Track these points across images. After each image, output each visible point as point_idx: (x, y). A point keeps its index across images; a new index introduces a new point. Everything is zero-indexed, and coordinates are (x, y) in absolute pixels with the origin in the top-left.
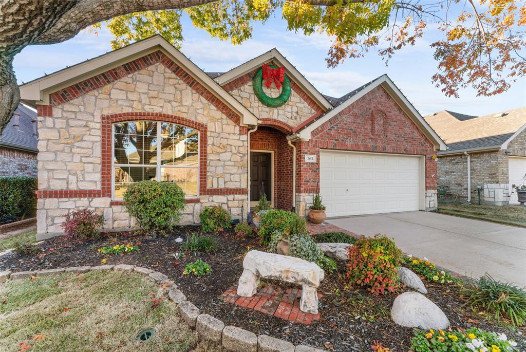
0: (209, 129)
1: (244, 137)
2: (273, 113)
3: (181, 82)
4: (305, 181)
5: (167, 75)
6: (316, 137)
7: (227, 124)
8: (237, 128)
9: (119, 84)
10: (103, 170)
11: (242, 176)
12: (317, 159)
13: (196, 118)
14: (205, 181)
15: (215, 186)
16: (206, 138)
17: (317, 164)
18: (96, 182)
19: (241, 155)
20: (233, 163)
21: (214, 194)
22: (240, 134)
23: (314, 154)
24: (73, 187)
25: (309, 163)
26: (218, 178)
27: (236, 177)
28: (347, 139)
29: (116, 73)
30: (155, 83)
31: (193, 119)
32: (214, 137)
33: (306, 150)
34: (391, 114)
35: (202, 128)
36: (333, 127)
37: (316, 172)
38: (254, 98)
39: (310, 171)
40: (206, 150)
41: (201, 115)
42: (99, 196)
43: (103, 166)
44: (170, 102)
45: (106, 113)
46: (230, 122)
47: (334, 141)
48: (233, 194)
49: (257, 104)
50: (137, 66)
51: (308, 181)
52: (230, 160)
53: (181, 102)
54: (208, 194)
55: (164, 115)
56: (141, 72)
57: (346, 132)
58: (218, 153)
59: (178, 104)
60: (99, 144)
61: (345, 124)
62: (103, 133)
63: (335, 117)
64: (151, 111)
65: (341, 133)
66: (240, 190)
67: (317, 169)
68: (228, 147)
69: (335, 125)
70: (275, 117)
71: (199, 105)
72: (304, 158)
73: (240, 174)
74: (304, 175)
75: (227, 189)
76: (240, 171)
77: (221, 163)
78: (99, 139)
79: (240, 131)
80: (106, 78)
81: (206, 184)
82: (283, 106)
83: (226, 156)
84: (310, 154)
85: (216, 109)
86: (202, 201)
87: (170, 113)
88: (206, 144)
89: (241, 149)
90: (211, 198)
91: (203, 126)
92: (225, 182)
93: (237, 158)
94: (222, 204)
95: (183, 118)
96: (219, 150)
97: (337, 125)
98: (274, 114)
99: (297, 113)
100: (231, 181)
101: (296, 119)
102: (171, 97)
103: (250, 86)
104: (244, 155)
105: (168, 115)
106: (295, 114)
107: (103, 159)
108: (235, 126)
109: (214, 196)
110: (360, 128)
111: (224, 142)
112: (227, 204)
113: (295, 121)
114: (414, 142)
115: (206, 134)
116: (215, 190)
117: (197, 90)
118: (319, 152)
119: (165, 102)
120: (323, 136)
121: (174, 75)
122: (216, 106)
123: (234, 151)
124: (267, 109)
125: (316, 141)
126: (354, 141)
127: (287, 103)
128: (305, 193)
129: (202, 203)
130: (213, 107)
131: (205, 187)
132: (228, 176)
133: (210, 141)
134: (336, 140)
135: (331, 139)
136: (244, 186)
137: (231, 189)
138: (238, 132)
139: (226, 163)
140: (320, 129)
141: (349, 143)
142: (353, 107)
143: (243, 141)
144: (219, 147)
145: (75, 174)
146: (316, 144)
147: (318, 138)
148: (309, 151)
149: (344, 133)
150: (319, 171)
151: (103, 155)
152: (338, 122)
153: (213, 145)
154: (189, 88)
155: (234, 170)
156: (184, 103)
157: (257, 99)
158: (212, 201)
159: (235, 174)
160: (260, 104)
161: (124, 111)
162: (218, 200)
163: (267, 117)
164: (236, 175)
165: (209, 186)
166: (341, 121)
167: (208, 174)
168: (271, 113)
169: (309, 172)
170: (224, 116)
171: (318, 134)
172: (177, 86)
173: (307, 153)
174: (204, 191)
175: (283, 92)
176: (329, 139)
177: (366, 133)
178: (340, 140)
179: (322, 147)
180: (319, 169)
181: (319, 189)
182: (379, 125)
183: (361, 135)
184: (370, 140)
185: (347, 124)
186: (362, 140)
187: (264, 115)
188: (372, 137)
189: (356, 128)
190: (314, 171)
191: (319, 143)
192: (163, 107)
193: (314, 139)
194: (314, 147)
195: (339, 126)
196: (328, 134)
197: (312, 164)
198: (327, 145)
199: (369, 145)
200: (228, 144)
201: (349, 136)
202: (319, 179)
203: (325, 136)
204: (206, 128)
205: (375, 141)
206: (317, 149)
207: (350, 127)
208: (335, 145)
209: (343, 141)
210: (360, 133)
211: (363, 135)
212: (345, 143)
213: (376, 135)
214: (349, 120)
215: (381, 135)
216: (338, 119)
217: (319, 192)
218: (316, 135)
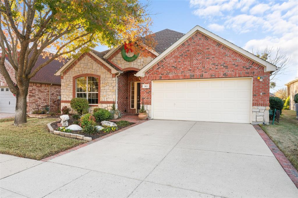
0: (101, 77)
1: (114, 79)
2: (131, 65)
3: (92, 60)
4: (142, 98)
5: (89, 59)
6: (149, 74)
7: (108, 74)
8: (111, 75)
9: (77, 66)
12: (150, 86)
13: (97, 74)
14: (100, 98)
15: (103, 100)
17: (149, 89)
19: (113, 87)
20: (109, 90)
21: (103, 103)
22: (112, 78)
23: (147, 83)
24: (67, 100)
26: (104, 97)
28: (170, 73)
29: (76, 62)
30: (86, 63)
31: (96, 74)
32: (103, 80)
33: (143, 82)
34: (209, 50)
36: (160, 67)
37: (149, 93)
38: (122, 59)
39: (146, 93)
41: (99, 72)
43: (73, 93)
45: (74, 76)
46: (109, 73)
47: (160, 75)
48: (109, 103)
49: (124, 61)
50: (81, 58)
51: (144, 98)
52: (108, 89)
53: (92, 68)
54: (101, 103)
55: (88, 74)
56: (82, 60)
57: (169, 69)
58: (104, 87)
59: (91, 69)
60: (72, 86)
61: (169, 64)
62: (73, 83)
63: (162, 61)
64: (84, 73)
65: (165, 70)
66: (112, 102)
67: (149, 92)
69: (161, 66)
71: (98, 68)
72: (142, 86)
73: (112, 95)
74: (142, 95)
76: (112, 94)
77: (105, 91)
78: (72, 84)
79: (112, 76)
80: (74, 65)
82: (136, 60)
88: (100, 83)
92: (107, 99)
93: (111, 88)
97: (163, 66)
99: (143, 62)
100: (109, 98)
101: (143, 65)
102: (89, 67)
103: (120, 54)
104: (114, 87)
106: (142, 63)
109: (103, 104)
110: (180, 65)
112: (107, 108)
114: (236, 68)
115: (100, 79)
117: (97, 62)
118: (151, 82)
119: (88, 69)
120: (153, 73)
121: (90, 59)
122: (104, 67)
123: (110, 85)
124: (128, 63)
126: (175, 74)
127: (138, 58)
129: (99, 107)
130: (103, 68)
132: (108, 96)
134: (162, 74)
135: (158, 74)
137: (108, 102)
139: (107, 91)
140: (151, 69)
141: (171, 75)
142: (174, 52)
143: (113, 81)
144: (104, 84)
145: (68, 96)
148: (145, 82)
149: (168, 70)
151: (73, 90)
152: (164, 63)
153: (102, 83)
154: (95, 62)
155: (110, 93)
156: (93, 68)
157: (123, 59)
158: (102, 106)
159: (111, 95)
160: (125, 61)
161: (78, 74)
162: (104, 106)
164: (111, 96)
165: (101, 100)
167: (101, 95)
170: (106, 71)
171: (150, 73)
172: (91, 62)
173: (143, 84)
174: (99, 102)
176: (157, 75)
177: (185, 67)
178: (165, 74)
179: (152, 79)
180: (151, 92)
181: (151, 103)
182: (197, 60)
183: (181, 69)
184: (189, 71)
185: (170, 64)
186: (182, 72)
187: (127, 66)
188: (191, 69)
189: (176, 65)
190: (148, 93)
191: (150, 78)
192: (87, 71)
193: (148, 76)
194: (147, 80)
195: (164, 66)
196: (156, 72)
197: (146, 89)
198: (156, 78)
199: (187, 74)
200: (107, 83)
201: (171, 71)
202: (151, 97)
203: (155, 73)
204: (100, 77)
205: (193, 71)
206: (149, 81)
207: (172, 65)
208: (161, 77)
209: (167, 74)
210: (180, 68)
211: (182, 69)
212: (168, 76)
213: (194, 67)
214: (172, 61)
215: (199, 67)
216: (163, 62)
217: (151, 104)
218: (149, 73)
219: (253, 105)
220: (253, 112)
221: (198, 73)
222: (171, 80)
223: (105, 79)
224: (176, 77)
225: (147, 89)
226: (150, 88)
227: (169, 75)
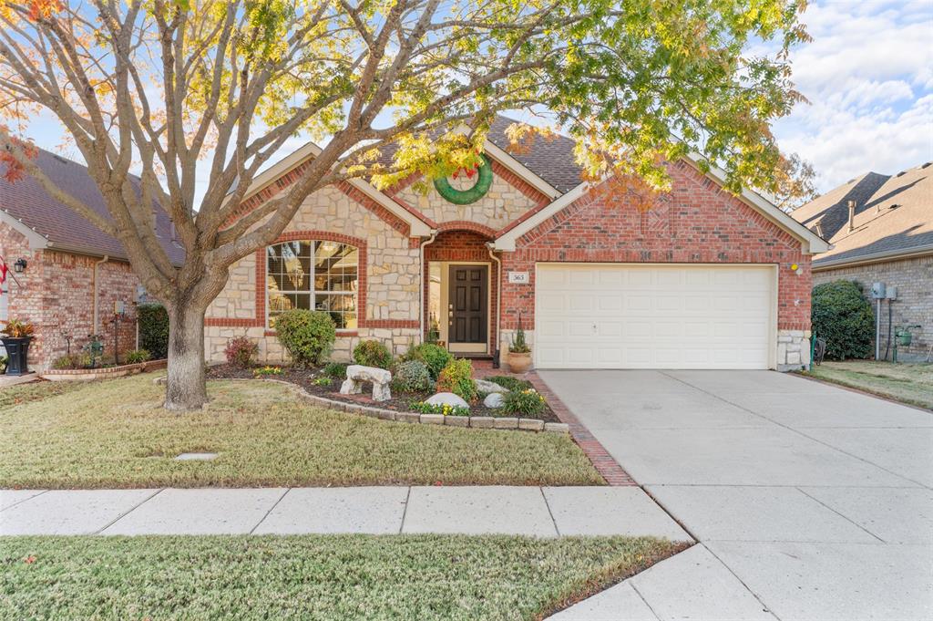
0: (369, 245)
1: (416, 252)
2: (464, 213)
3: (337, 190)
4: (508, 312)
6: (528, 244)
7: (393, 237)
8: (406, 241)
10: (257, 297)
11: (412, 304)
12: (530, 278)
13: (354, 233)
14: (364, 310)
15: (377, 317)
16: (365, 256)
17: (529, 285)
18: (251, 310)
19: (411, 276)
20: (400, 287)
21: (376, 327)
22: (410, 248)
23: (525, 270)
24: (232, 315)
25: (516, 285)
26: (380, 307)
27: (404, 306)
28: (588, 243)
29: (269, 191)
31: (350, 234)
32: (375, 255)
33: (511, 266)
34: (687, 193)
35: (361, 245)
36: (560, 227)
37: (528, 297)
38: (434, 194)
39: (518, 296)
40: (365, 271)
41: (360, 229)
42: (254, 326)
43: (258, 293)
44: (324, 216)
46: (397, 234)
47: (562, 248)
48: (400, 327)
49: (439, 202)
50: (290, 180)
51: (514, 312)
52: (396, 283)
53: (336, 215)
54: (368, 326)
55: (318, 232)
57: (585, 233)
58: (381, 275)
59: (333, 218)
60: (254, 269)
61: (585, 220)
62: (258, 258)
63: (565, 211)
64: (303, 229)
65: (576, 236)
66: (409, 322)
67: (529, 293)
68: (393, 266)
69: (564, 224)
70: (468, 218)
71: (357, 216)
72: (507, 277)
73: (409, 302)
74: (506, 303)
75: (392, 321)
76: (410, 297)
77: (385, 288)
78: (254, 264)
79: (410, 244)
80: (260, 198)
81: (365, 314)
82: (480, 201)
83: (390, 279)
84: (518, 270)
85: (377, 218)
86: (360, 335)
87: (324, 230)
88: (365, 263)
89: (411, 268)
90: (371, 332)
91: (361, 241)
92: (389, 312)
93: (406, 280)
94: (385, 339)
95: (338, 235)
96: (381, 271)
97: (569, 224)
98: (466, 214)
99: (503, 207)
100: (397, 310)
101: (501, 217)
102: (325, 210)
104: (415, 276)
105: (322, 233)
106: (499, 211)
107: (258, 286)
108: (402, 239)
109: (376, 329)
110: (614, 224)
111: (388, 260)
112: (392, 340)
113: (500, 221)
114: (746, 240)
115: (365, 252)
116: (376, 321)
117: (355, 198)
118: (533, 266)
119: (319, 217)
120: (540, 243)
122: (378, 215)
123: (401, 271)
124: (454, 207)
125: (528, 250)
126: (602, 247)
127: (486, 195)
128: (508, 328)
129: (360, 337)
130: (374, 216)
131: (364, 318)
132: (393, 303)
133: (370, 260)
134: (565, 247)
135: (556, 246)
136: (414, 317)
137: (396, 321)
138: (407, 246)
139: (391, 287)
140: (535, 232)
141: (590, 251)
143: (414, 258)
144: (381, 267)
145: (234, 302)
146: (529, 254)
147: (531, 246)
148: (516, 266)
149: (583, 236)
150: (533, 297)
151: (257, 282)
152: (571, 218)
154: (345, 196)
155: (402, 296)
156: (340, 216)
157: (438, 195)
158: (373, 335)
159: (403, 300)
160: (445, 201)
162: (380, 334)
163: (454, 219)
164: (404, 303)
165: (369, 317)
166: (576, 216)
167: (368, 301)
168: (461, 213)
169: (516, 297)
170: (388, 227)
171: (532, 240)
172: (332, 196)
173: (512, 270)
174: (363, 322)
175: (479, 179)
176: (551, 247)
177: (628, 232)
178: (574, 247)
179: (538, 259)
180: (533, 293)
181: (533, 323)
182: (659, 215)
183: (618, 235)
184: (638, 243)
185: (588, 220)
186: (620, 243)
187: (451, 217)
188: (642, 236)
189: (606, 224)
190: (525, 297)
191: (533, 254)
192: (315, 223)
193: (525, 248)
194: (524, 259)
195: (571, 225)
196: (551, 239)
197: (521, 285)
198: (549, 255)
199: (634, 250)
200: (393, 263)
201: (591, 240)
202: (533, 308)
203: (545, 243)
204: (366, 244)
205: (649, 244)
206: (530, 263)
207: (594, 224)
208: (564, 254)
209: (579, 247)
210: (616, 232)
211: (621, 236)
212: (583, 251)
213: (651, 232)
214: (592, 212)
215: (662, 233)
216: (569, 213)
217: (533, 328)
218: (528, 241)
219: (779, 328)
220: (778, 342)
221: (659, 249)
222: (590, 262)
223: (385, 252)
224: (605, 257)
225: (523, 285)
226: (532, 284)
227: (586, 250)
